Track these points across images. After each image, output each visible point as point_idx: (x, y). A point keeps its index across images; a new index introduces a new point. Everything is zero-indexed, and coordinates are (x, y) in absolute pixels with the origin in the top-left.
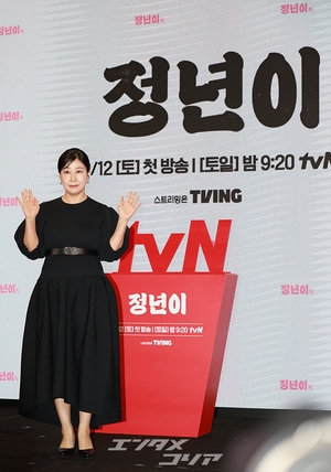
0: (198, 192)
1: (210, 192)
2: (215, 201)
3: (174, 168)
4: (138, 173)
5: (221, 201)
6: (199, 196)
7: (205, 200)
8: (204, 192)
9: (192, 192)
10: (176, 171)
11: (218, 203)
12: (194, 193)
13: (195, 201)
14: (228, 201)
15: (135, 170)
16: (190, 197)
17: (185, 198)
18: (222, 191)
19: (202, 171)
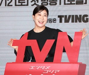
0: (63, 16)
1: (70, 16)
2: (73, 22)
3: (49, 2)
4: (27, 5)
5: (76, 22)
6: (63, 19)
7: (67, 21)
8: (66, 16)
9: (59, 16)
10: (50, 4)
11: (74, 23)
12: (61, 17)
13: (61, 21)
14: (80, 22)
15: (26, 4)
16: (58, 19)
17: (55, 20)
18: (77, 16)
19: (65, 4)
